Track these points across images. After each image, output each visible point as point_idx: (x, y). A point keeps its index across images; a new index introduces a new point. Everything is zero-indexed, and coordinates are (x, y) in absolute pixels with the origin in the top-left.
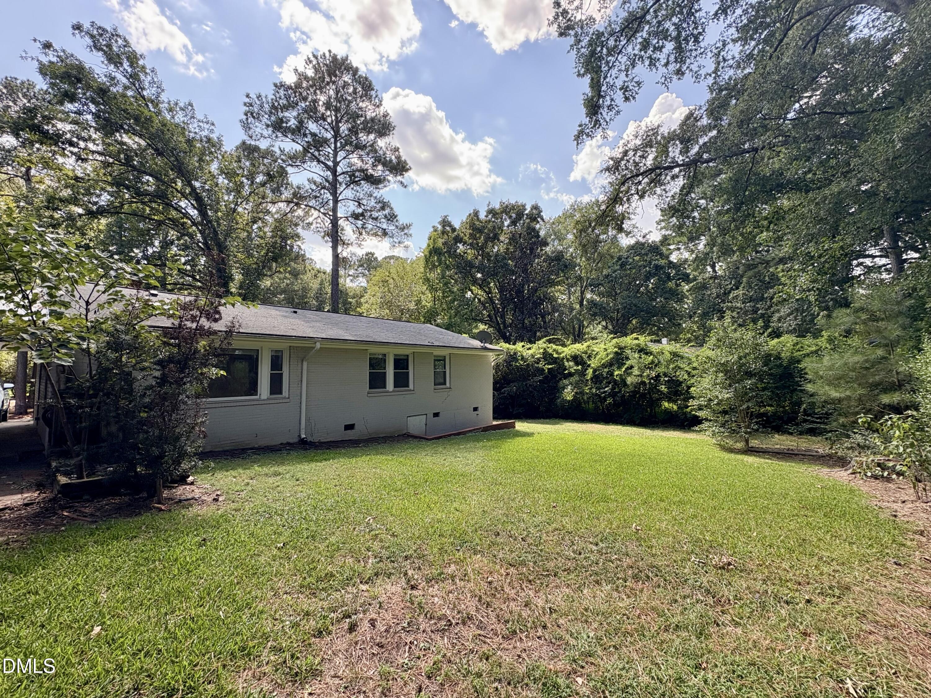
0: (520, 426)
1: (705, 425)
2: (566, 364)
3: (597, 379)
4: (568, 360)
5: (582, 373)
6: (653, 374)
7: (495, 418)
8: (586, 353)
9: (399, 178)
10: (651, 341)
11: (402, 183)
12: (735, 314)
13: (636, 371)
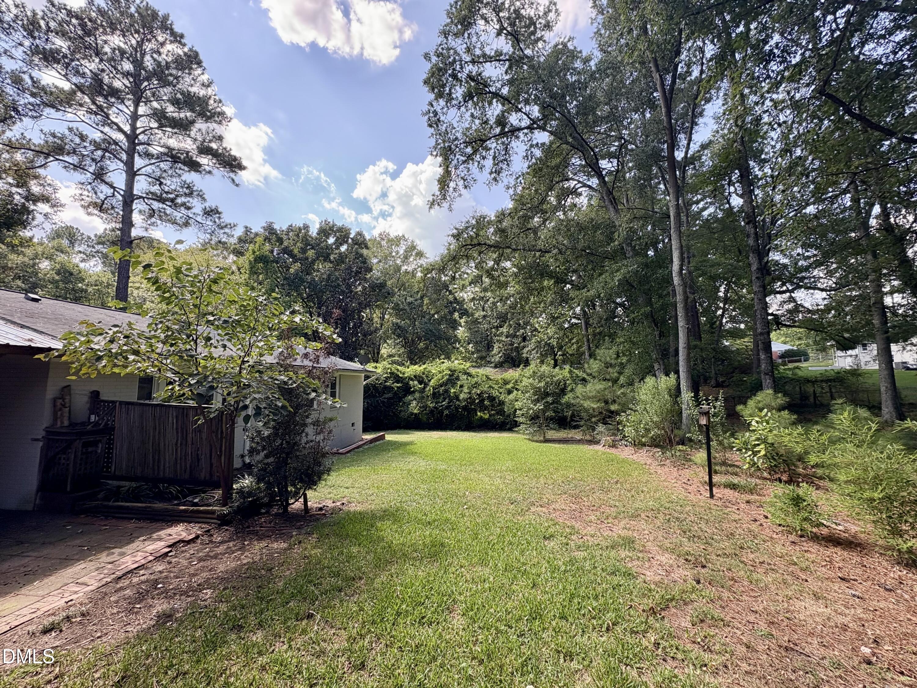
0: (390, 437)
1: (522, 426)
2: (411, 382)
3: (435, 395)
4: (412, 380)
5: (422, 391)
6: (479, 392)
7: (366, 430)
8: (423, 373)
9: (232, 175)
10: (473, 366)
11: (233, 180)
12: (501, 345)
13: (466, 390)
